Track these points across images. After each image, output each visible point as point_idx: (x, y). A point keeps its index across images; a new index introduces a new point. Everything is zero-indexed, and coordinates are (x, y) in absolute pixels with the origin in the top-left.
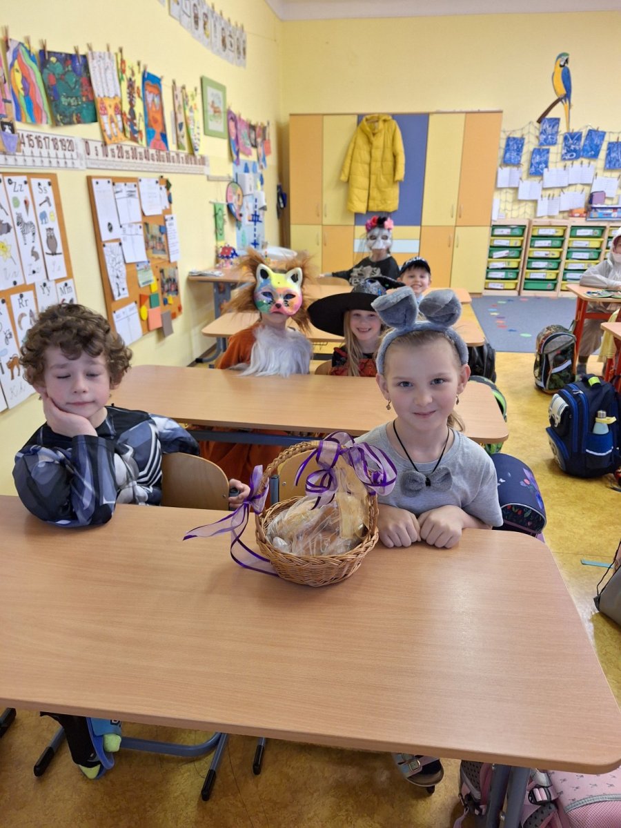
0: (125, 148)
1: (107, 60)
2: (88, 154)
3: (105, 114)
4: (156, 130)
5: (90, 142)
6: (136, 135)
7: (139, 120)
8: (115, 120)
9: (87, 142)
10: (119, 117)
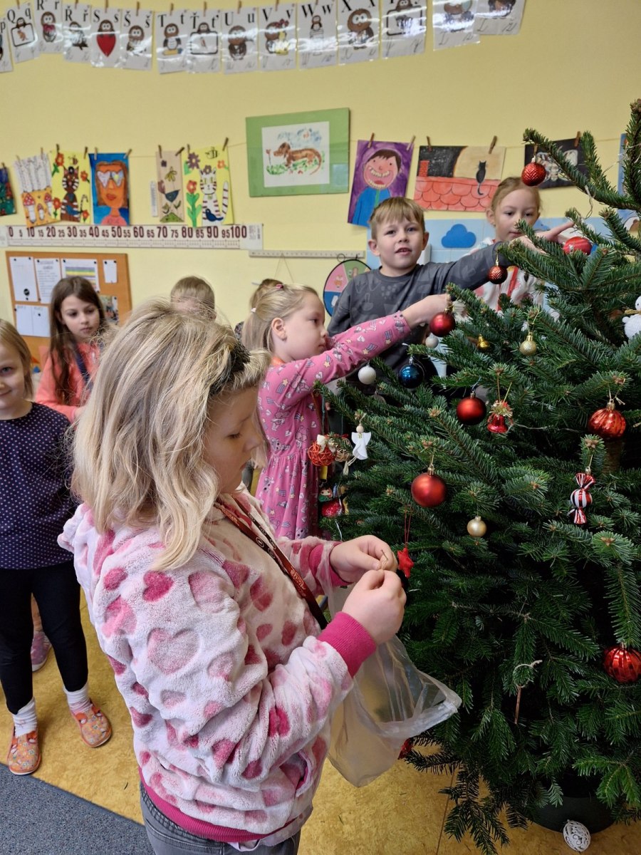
0: (57, 229)
1: (39, 161)
2: (12, 236)
3: (31, 204)
4: (113, 207)
5: (14, 228)
6: (76, 216)
7: (82, 201)
8: (45, 206)
9: (10, 228)
10: (50, 204)
